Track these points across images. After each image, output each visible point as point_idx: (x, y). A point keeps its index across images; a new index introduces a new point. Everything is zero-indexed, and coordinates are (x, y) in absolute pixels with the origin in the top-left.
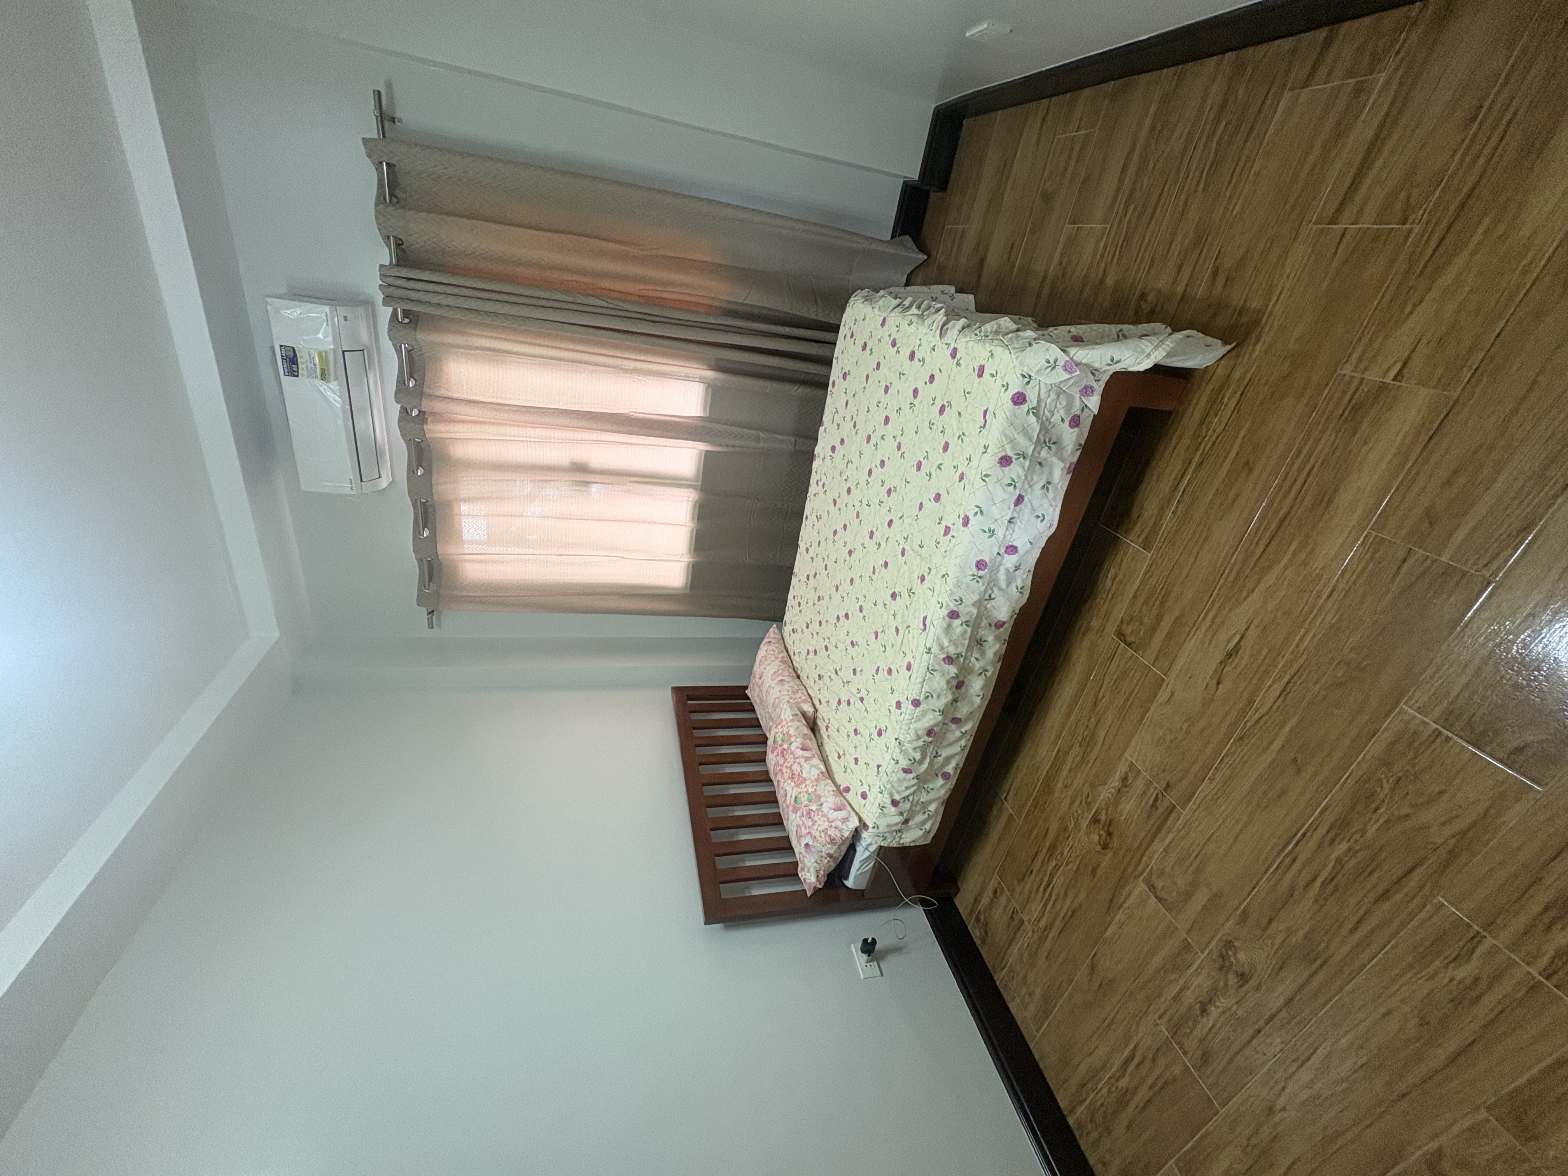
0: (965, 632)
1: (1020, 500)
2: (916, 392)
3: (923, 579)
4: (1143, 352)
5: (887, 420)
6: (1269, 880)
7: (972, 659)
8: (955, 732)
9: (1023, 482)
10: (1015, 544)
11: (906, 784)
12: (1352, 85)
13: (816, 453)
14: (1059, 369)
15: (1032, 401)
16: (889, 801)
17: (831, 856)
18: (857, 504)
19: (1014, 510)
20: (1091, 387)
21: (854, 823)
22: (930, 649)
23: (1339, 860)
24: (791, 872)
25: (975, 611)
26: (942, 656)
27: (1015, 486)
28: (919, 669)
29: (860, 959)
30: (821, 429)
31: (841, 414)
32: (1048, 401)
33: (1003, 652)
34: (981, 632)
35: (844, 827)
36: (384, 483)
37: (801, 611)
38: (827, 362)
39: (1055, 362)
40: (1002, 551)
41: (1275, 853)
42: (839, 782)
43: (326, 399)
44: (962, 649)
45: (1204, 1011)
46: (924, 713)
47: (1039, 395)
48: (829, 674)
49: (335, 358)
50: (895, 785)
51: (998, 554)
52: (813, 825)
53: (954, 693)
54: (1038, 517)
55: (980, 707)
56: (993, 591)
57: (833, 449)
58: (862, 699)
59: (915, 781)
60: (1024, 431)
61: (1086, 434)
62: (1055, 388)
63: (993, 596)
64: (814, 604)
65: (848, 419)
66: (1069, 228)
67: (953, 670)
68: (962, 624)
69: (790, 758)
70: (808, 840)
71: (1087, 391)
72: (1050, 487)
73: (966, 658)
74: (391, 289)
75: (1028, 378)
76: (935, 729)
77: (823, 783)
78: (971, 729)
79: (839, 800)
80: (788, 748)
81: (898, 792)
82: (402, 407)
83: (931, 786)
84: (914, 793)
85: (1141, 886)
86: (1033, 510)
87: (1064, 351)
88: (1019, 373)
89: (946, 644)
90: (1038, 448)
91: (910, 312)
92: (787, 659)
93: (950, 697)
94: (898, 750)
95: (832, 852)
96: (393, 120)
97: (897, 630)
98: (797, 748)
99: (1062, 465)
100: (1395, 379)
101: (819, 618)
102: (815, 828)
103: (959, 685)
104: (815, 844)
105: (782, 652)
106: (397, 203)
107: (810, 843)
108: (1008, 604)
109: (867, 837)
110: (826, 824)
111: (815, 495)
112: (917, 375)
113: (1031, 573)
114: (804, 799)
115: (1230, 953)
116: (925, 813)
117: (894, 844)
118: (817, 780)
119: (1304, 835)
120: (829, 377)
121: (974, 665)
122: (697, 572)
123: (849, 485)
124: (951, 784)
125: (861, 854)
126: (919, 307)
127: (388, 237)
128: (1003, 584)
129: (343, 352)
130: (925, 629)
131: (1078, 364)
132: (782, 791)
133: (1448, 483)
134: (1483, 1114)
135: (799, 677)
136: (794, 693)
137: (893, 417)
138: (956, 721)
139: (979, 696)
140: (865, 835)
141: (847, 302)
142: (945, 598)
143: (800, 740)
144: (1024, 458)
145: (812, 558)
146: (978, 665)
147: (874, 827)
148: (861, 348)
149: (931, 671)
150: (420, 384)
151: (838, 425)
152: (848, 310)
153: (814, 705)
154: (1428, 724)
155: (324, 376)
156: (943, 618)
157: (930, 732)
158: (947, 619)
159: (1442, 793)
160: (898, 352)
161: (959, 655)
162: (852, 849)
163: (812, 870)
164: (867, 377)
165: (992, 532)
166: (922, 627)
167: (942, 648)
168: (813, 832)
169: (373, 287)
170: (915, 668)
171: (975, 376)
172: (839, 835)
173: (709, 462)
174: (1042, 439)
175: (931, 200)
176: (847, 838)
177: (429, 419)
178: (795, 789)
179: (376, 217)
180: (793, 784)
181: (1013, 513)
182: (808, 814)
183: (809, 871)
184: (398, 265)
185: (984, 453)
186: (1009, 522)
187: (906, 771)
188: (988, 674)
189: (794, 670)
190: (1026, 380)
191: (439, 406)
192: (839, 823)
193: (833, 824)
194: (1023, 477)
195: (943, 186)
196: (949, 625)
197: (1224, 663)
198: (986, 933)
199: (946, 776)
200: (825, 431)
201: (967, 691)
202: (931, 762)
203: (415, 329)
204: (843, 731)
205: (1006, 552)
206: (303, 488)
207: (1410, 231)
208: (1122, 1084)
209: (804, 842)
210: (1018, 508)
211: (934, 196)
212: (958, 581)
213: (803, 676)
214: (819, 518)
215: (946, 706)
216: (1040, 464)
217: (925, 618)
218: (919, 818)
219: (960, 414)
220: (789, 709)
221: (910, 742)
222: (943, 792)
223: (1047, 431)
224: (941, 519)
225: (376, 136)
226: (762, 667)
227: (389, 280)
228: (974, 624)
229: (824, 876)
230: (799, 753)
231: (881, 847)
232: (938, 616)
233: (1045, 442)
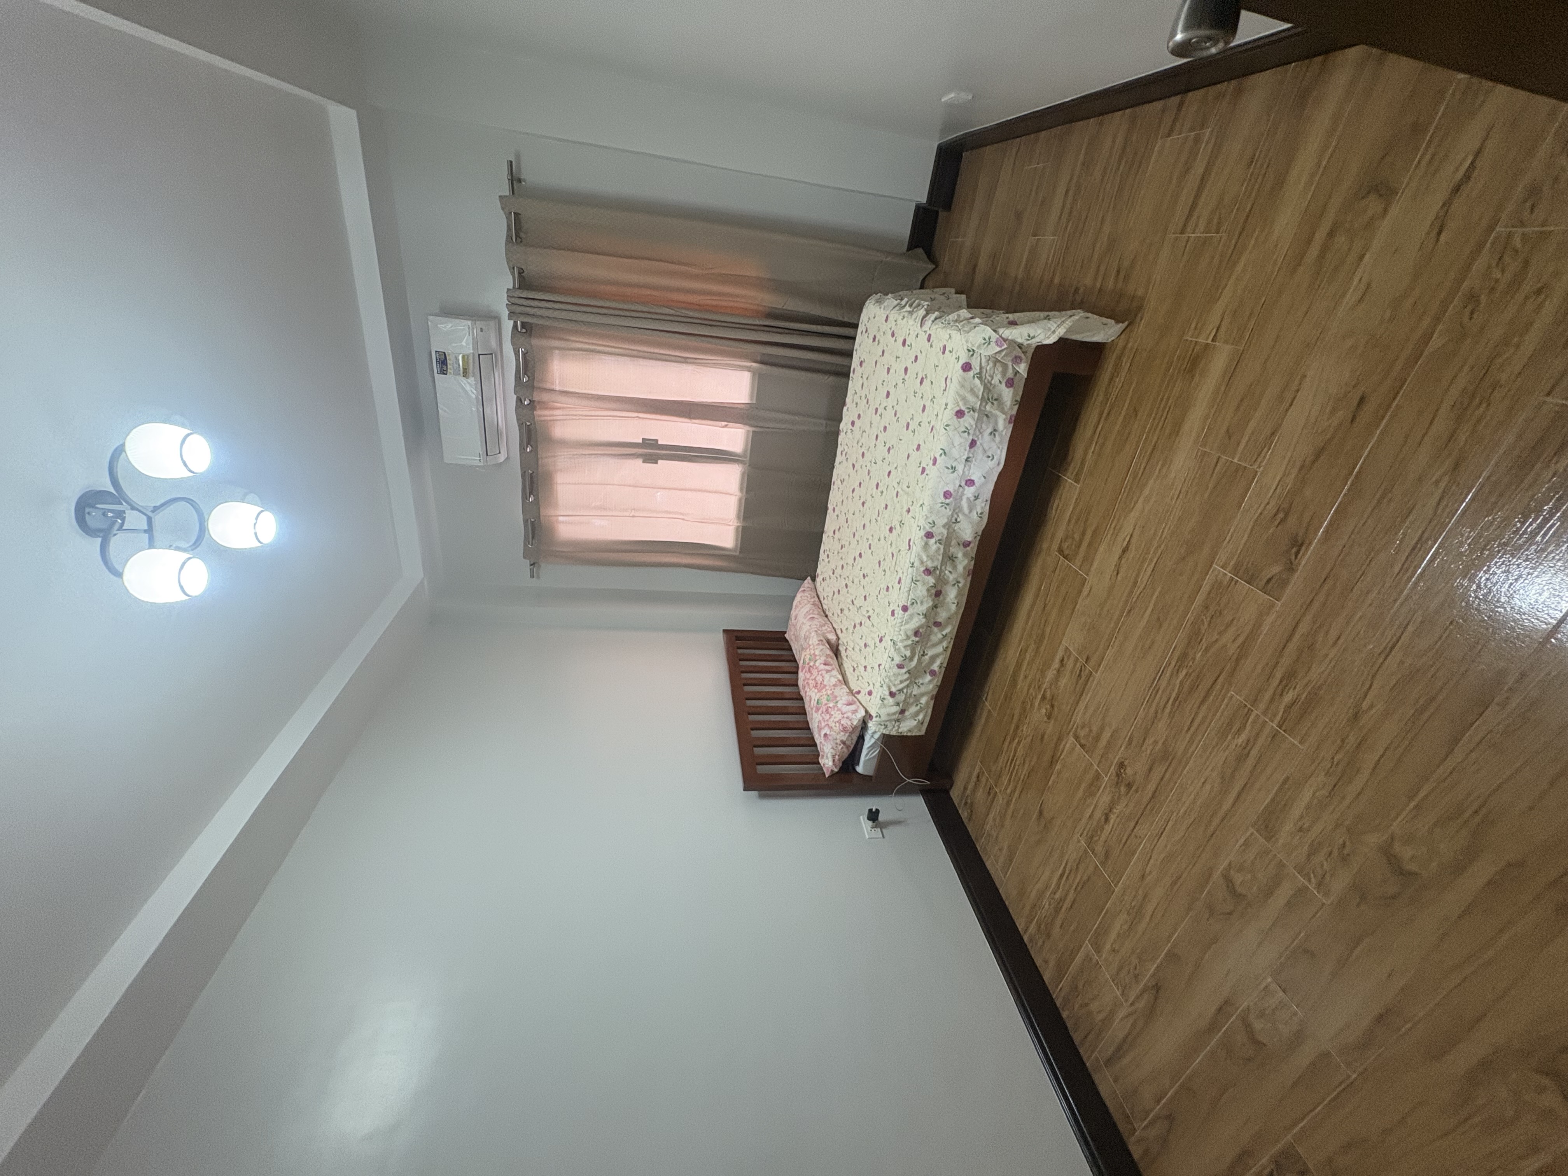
0: (939, 549)
1: (973, 444)
2: (906, 369)
3: (908, 511)
4: (1050, 329)
5: (888, 394)
6: (1144, 709)
7: (947, 572)
8: (937, 635)
9: (975, 430)
10: (972, 478)
11: (900, 678)
12: (1192, 137)
13: (841, 428)
14: (993, 344)
15: (976, 368)
16: (887, 693)
17: (843, 743)
18: (869, 465)
19: (969, 451)
20: (1020, 357)
21: (861, 713)
22: (913, 564)
23: (1181, 683)
24: (814, 759)
25: (945, 532)
26: (922, 569)
27: (969, 433)
28: (906, 581)
29: (866, 825)
30: (845, 409)
31: (858, 394)
32: (988, 368)
33: (972, 567)
34: (952, 550)
35: (854, 716)
36: (502, 458)
37: (829, 562)
38: (849, 354)
39: (990, 338)
40: (963, 484)
41: (1147, 689)
42: (852, 688)
43: (466, 392)
44: (937, 563)
45: (1107, 820)
46: (911, 617)
47: (981, 363)
48: (848, 606)
49: (473, 359)
50: (893, 679)
51: (960, 486)
52: (830, 718)
53: (933, 600)
54: (989, 457)
55: (956, 613)
56: (958, 516)
57: (853, 423)
58: (869, 617)
59: (907, 675)
60: (972, 391)
61: (1021, 393)
62: (993, 359)
63: (958, 520)
64: (838, 552)
65: (863, 398)
66: (1032, 239)
67: (931, 580)
68: (936, 543)
69: (815, 672)
70: (826, 730)
71: (1017, 360)
72: (997, 434)
73: (941, 571)
74: (514, 307)
75: (971, 352)
76: (921, 630)
77: (839, 688)
78: (950, 632)
79: (851, 698)
80: (814, 665)
81: (894, 685)
82: (517, 397)
83: (921, 682)
84: (908, 686)
85: (1072, 739)
86: (985, 451)
87: (995, 331)
88: (965, 348)
89: (925, 559)
90: (984, 404)
91: (905, 310)
92: (817, 602)
93: (931, 604)
94: (893, 649)
95: (844, 739)
96: (519, 181)
97: (893, 555)
98: (821, 664)
99: (1004, 416)
100: (1213, 340)
101: (841, 563)
102: (831, 720)
103: (938, 593)
104: (832, 733)
105: (814, 597)
106: (521, 242)
107: (828, 733)
108: (970, 526)
109: (872, 726)
110: (840, 716)
111: (840, 463)
112: (907, 355)
113: (989, 502)
114: (824, 701)
115: (1122, 771)
116: (917, 705)
117: (894, 733)
118: (835, 685)
119: (1163, 671)
120: (850, 367)
121: (948, 577)
122: (745, 534)
123: (863, 450)
124: (938, 681)
125: (868, 742)
126: (911, 306)
127: (513, 268)
128: (966, 510)
129: (479, 355)
130: (910, 549)
131: (1005, 340)
132: (808, 698)
133: (1238, 408)
134: (1251, 830)
135: (827, 616)
136: (821, 626)
137: (892, 391)
138: (937, 624)
139: (954, 603)
140: (871, 724)
141: (864, 304)
142: (922, 522)
143: (823, 659)
144: (973, 411)
145: (838, 516)
146: (951, 577)
147: (877, 716)
148: (872, 340)
149: (914, 581)
150: (532, 379)
151: (857, 404)
152: (864, 311)
153: (837, 635)
154: (1226, 574)
155: (465, 374)
156: (922, 538)
157: (916, 633)
158: (925, 538)
159: (1233, 620)
160: (896, 341)
161: (936, 568)
162: (861, 738)
163: (829, 755)
164: (876, 362)
165: (954, 469)
166: (908, 548)
167: (922, 562)
168: (829, 723)
169: (501, 306)
170: (903, 581)
171: (941, 353)
172: (849, 723)
173: (756, 442)
174: (986, 397)
175: (940, 218)
176: (856, 727)
177: (538, 407)
178: (818, 694)
179: (506, 254)
180: (816, 691)
181: (968, 454)
182: (827, 710)
183: (827, 758)
184: (519, 288)
185: (945, 409)
186: (966, 460)
187: (900, 666)
188: (960, 585)
189: (823, 611)
190: (971, 353)
191: (545, 397)
192: (849, 714)
193: (845, 716)
194: (974, 426)
195: (948, 206)
196: (926, 544)
197: (1120, 558)
198: (972, 811)
199: (933, 673)
200: (848, 410)
201: (944, 599)
202: (919, 660)
203: (530, 336)
204: (857, 648)
205: (966, 484)
206: (446, 461)
207: (1221, 238)
208: (1057, 896)
209: (823, 733)
210: (972, 450)
211: (942, 214)
212: (931, 508)
213: (830, 614)
214: (842, 481)
215: (928, 610)
216: (987, 415)
217: (910, 540)
218: (913, 709)
219: (932, 382)
220: (815, 637)
221: (902, 641)
222: (931, 686)
223: (990, 391)
224: (920, 464)
225: (507, 194)
226: (798, 610)
227: (513, 300)
228: (946, 542)
229: (839, 760)
230: (822, 667)
231: (884, 734)
232: (917, 536)
233: (989, 399)
